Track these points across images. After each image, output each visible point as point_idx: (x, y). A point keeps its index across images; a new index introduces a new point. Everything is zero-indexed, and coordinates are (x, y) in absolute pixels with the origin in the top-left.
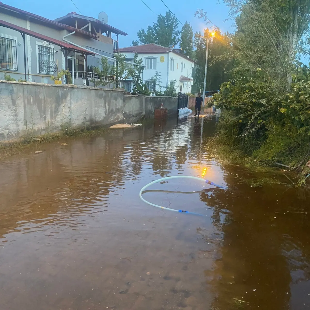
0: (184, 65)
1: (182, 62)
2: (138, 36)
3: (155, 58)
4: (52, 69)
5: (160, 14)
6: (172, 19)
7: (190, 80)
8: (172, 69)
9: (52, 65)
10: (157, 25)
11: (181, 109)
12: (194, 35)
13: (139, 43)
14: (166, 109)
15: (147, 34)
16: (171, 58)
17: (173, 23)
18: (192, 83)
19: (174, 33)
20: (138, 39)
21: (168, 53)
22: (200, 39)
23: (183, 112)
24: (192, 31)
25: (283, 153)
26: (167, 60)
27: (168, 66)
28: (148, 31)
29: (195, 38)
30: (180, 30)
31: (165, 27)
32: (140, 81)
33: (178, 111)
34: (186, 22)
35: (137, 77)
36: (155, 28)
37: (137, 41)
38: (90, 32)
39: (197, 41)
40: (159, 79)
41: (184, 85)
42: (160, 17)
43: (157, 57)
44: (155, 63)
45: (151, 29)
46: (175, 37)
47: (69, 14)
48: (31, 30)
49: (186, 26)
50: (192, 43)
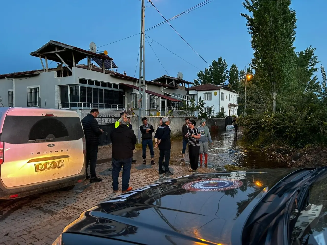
0: (231, 96)
1: (229, 94)
2: (198, 76)
3: (211, 93)
4: (155, 107)
5: (214, 60)
6: (223, 62)
7: (235, 106)
8: (222, 99)
9: (156, 104)
10: (212, 67)
11: (228, 125)
12: (239, 73)
13: (199, 80)
14: (218, 126)
15: (204, 74)
16: (221, 93)
17: (223, 65)
18: (237, 108)
19: (224, 72)
20: (198, 78)
21: (219, 90)
22: (244, 75)
23: (229, 127)
24: (237, 70)
25: (264, 143)
26: (219, 94)
27: (219, 98)
28: (206, 71)
29: (240, 75)
30: (229, 70)
31: (218, 68)
32: (202, 111)
33: (226, 127)
34: (233, 64)
35: (200, 109)
36: (210, 70)
37: (197, 79)
38: (174, 85)
39: (242, 77)
40: (213, 109)
41: (231, 109)
42: (214, 62)
43: (212, 93)
44: (211, 96)
45: (208, 71)
46: (225, 75)
47: (163, 76)
48: (148, 90)
49: (233, 67)
50: (238, 78)
